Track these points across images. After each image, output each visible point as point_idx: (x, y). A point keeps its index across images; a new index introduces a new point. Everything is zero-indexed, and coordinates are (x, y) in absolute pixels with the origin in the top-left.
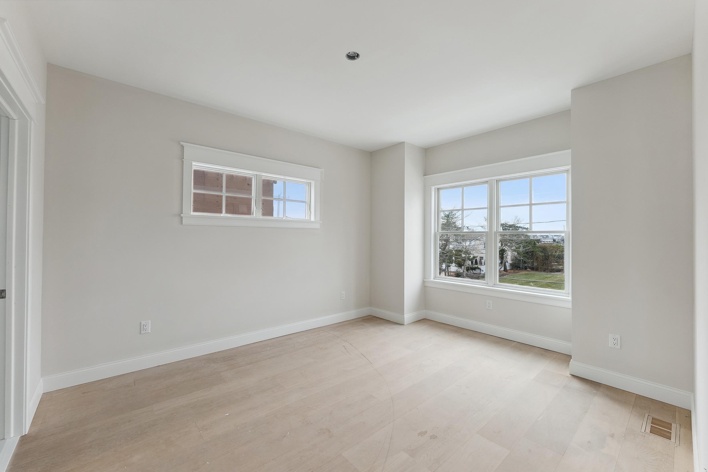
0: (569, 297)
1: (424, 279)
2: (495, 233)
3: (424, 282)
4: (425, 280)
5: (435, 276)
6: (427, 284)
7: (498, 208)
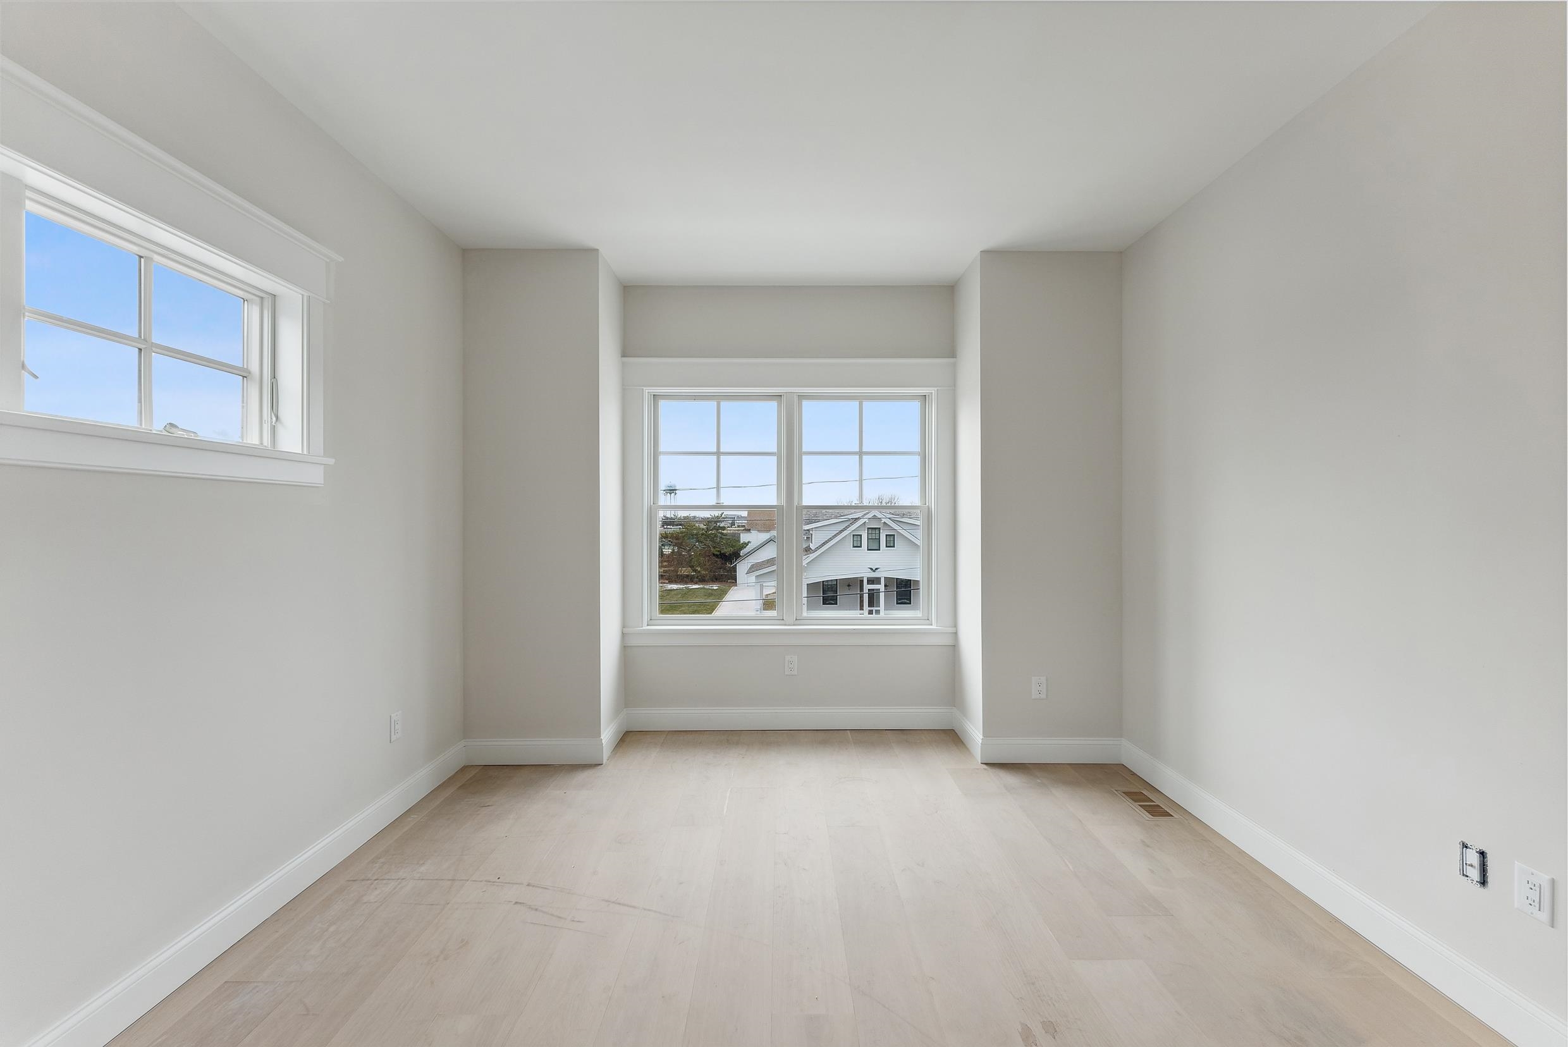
0: (932, 625)
1: (624, 629)
2: (797, 508)
3: (624, 635)
4: (626, 631)
5: (651, 616)
6: (633, 641)
7: (801, 454)
